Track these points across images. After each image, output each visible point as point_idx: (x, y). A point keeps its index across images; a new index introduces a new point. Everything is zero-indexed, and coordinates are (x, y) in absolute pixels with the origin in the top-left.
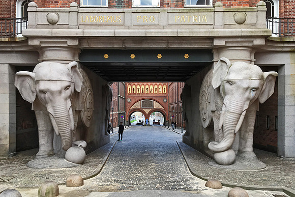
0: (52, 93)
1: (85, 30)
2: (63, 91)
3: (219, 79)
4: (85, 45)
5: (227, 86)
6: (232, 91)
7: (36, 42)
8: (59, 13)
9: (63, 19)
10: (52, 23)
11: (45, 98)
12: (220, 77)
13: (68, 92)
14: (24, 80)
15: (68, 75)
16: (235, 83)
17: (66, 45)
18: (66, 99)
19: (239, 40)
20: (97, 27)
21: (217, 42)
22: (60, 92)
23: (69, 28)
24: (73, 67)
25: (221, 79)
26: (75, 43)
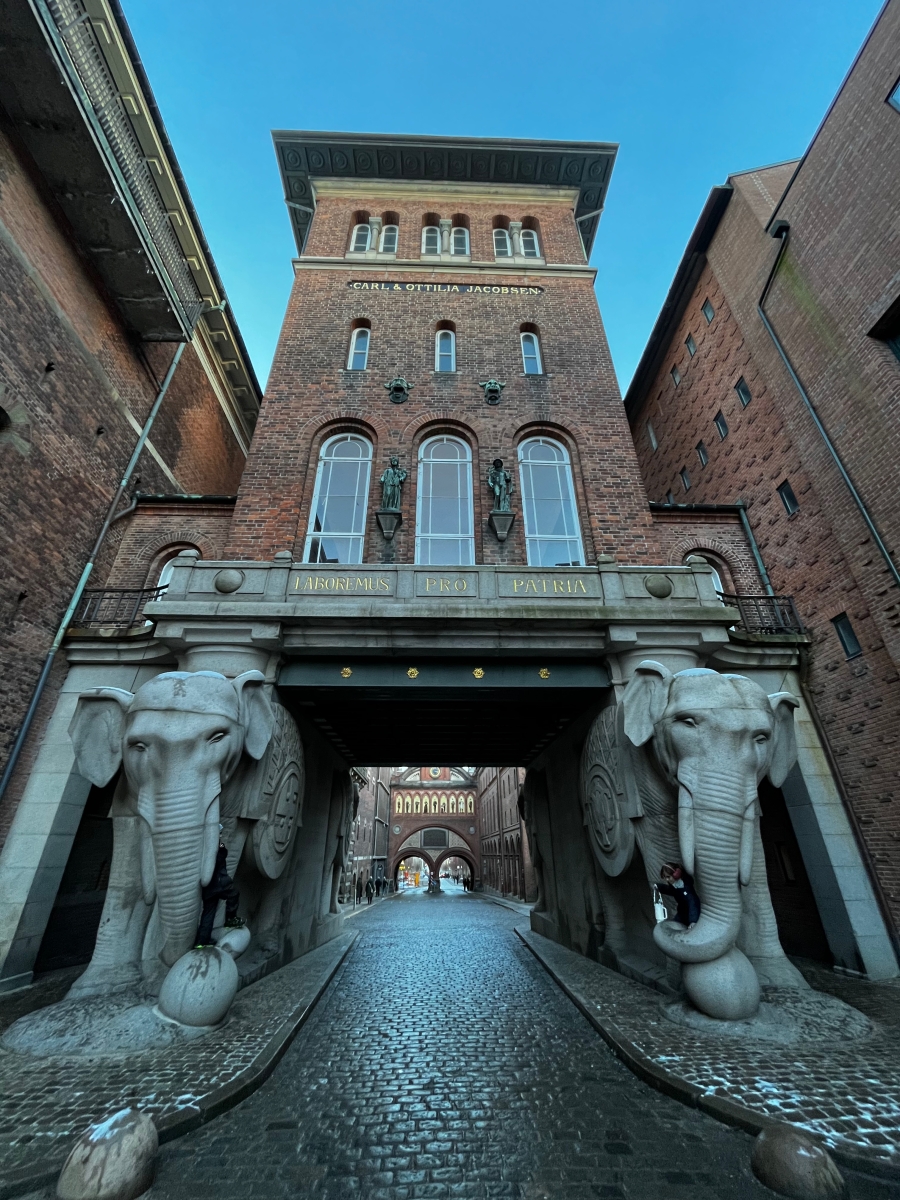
0: (163, 746)
1: (300, 605)
2: (202, 744)
3: (646, 718)
4: (296, 642)
5: (680, 731)
6: (699, 742)
7: (174, 631)
8: (244, 571)
9: (254, 581)
10: (224, 590)
11: (138, 766)
12: (646, 712)
13: (219, 749)
14: (95, 715)
15: (230, 700)
16: (703, 719)
17: (247, 640)
18: (204, 772)
19: (667, 630)
20: (330, 599)
21: (618, 635)
22: (190, 746)
23: (262, 600)
24: (251, 684)
25: (651, 716)
26: (271, 633)
